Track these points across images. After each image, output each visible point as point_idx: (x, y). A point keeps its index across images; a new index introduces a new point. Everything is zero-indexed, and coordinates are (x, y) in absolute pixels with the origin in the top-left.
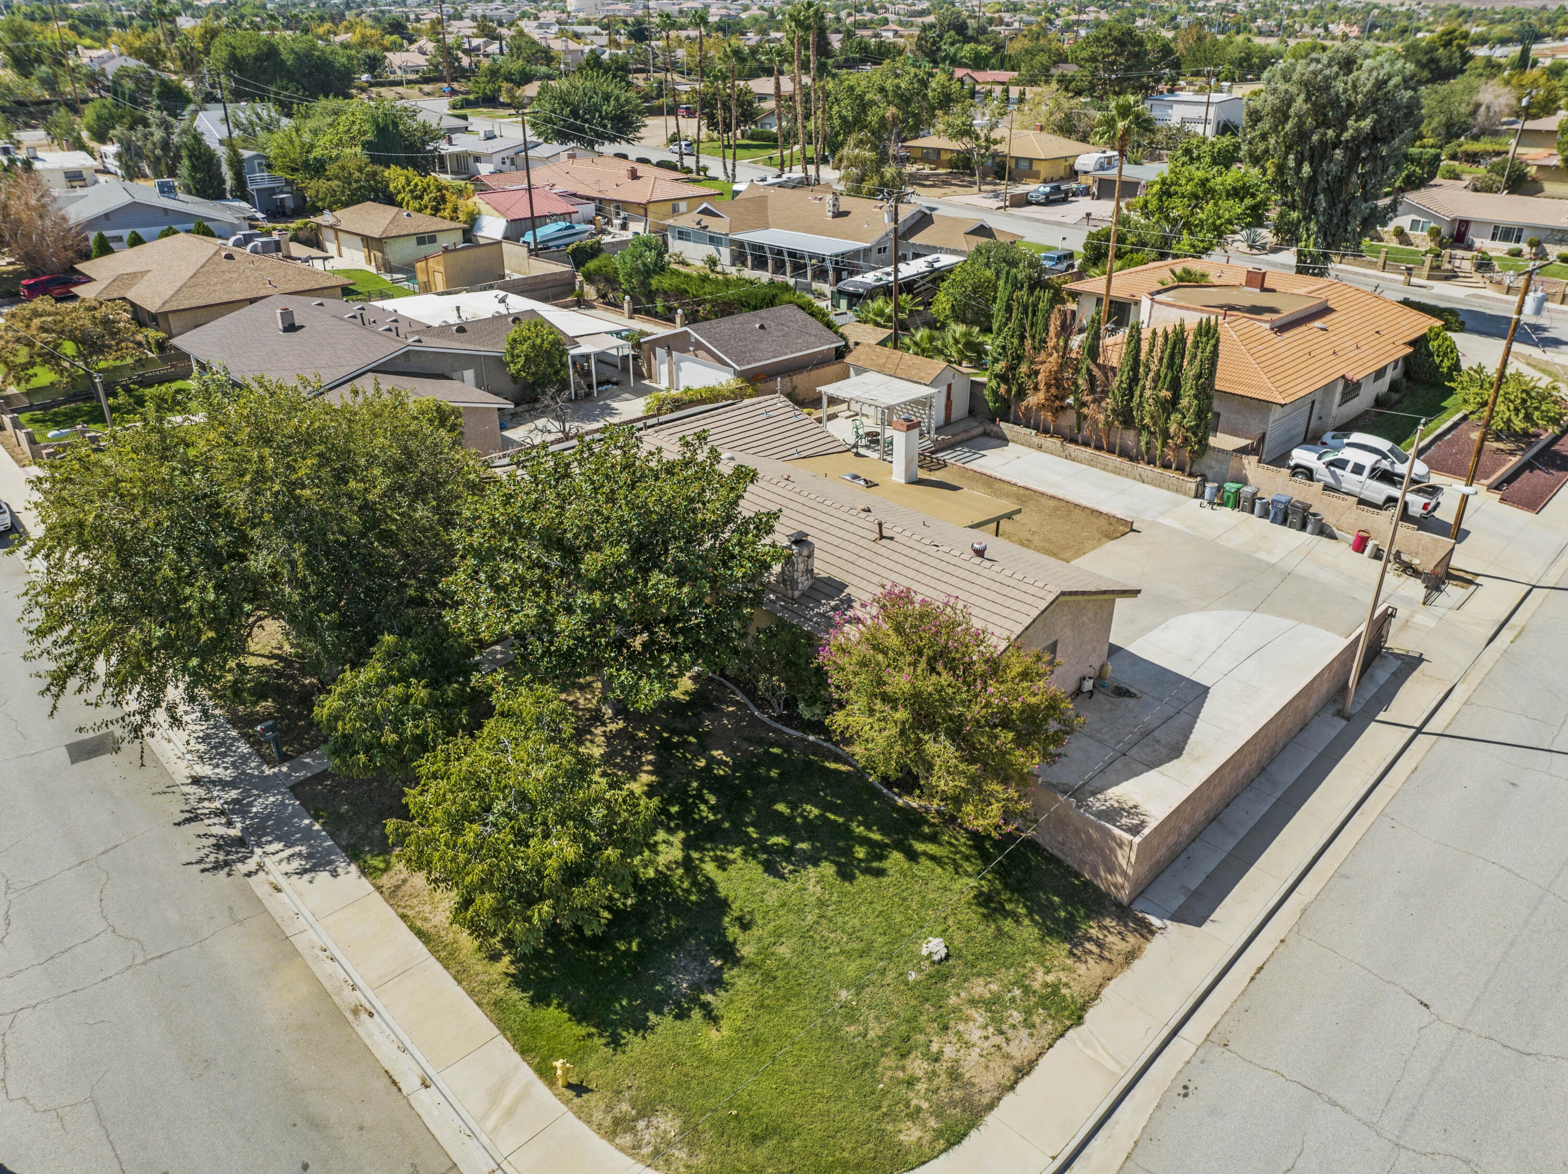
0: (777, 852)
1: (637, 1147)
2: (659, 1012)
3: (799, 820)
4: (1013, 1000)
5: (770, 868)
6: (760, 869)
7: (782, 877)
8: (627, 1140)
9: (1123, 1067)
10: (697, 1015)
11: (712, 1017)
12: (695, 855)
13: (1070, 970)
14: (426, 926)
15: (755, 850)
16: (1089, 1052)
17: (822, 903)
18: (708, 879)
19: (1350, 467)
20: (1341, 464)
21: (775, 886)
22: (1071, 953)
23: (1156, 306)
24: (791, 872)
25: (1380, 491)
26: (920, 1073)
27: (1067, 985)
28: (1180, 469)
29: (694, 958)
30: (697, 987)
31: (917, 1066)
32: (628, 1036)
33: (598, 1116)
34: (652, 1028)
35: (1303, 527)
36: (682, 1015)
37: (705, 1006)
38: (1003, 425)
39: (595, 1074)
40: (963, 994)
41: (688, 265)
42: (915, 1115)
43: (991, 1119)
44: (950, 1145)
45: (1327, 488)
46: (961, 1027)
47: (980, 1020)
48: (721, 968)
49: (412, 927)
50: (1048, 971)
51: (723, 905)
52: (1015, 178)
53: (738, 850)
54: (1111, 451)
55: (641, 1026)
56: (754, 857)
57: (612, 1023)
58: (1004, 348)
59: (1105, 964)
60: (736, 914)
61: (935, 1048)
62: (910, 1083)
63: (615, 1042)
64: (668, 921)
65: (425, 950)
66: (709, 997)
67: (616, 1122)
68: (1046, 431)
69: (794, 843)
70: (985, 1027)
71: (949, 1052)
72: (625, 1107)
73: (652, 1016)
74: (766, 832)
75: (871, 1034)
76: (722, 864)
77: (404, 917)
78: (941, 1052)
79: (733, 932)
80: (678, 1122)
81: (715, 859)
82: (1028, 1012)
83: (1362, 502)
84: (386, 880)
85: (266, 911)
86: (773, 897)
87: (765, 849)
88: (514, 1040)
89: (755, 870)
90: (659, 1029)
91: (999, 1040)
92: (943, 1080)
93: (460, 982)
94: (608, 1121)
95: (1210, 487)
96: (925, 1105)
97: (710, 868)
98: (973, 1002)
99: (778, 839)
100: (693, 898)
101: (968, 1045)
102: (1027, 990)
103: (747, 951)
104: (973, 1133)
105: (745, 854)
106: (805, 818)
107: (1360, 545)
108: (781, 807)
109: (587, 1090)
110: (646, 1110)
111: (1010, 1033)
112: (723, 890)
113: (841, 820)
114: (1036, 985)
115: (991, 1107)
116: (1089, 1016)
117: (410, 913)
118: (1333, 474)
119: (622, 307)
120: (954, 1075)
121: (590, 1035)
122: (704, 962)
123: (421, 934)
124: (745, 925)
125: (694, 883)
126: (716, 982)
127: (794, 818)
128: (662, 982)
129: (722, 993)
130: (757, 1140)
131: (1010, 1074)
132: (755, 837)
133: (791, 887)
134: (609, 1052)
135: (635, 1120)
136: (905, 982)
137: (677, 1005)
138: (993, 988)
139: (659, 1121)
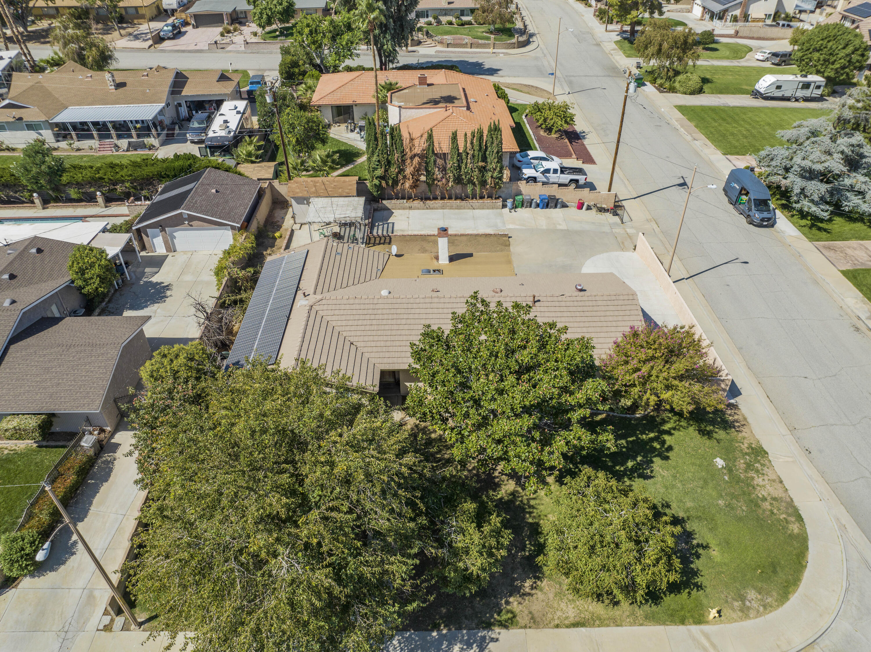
0: (636, 469)
1: (758, 611)
2: (692, 562)
3: (624, 450)
4: (750, 461)
5: (644, 477)
6: (641, 480)
7: (652, 477)
8: (752, 614)
10: (701, 551)
11: (705, 548)
14: (572, 620)
15: (631, 475)
17: (674, 477)
19: (552, 171)
20: (547, 171)
21: (655, 483)
22: (735, 432)
23: (403, 111)
24: (651, 473)
25: (566, 178)
26: (769, 508)
28: (490, 197)
30: (687, 542)
31: (765, 506)
32: (699, 580)
33: (734, 615)
34: (698, 570)
35: (556, 207)
36: (698, 557)
37: (699, 546)
38: (384, 202)
40: (741, 471)
41: (13, 150)
45: (544, 183)
46: (755, 483)
47: (755, 475)
48: (683, 528)
49: (568, 627)
52: (131, 23)
53: (626, 479)
54: (450, 198)
55: (696, 573)
56: (634, 477)
57: (687, 582)
58: (379, 161)
61: (760, 496)
62: (772, 513)
63: (699, 587)
65: (588, 629)
66: (696, 542)
67: (742, 610)
68: (409, 198)
69: (635, 460)
70: (758, 477)
71: (764, 494)
72: (735, 603)
73: (692, 566)
74: (623, 464)
75: (744, 508)
77: (557, 626)
78: (763, 496)
80: (754, 592)
82: (757, 461)
83: (560, 185)
84: (521, 620)
86: (660, 488)
87: (632, 471)
88: (673, 622)
89: (640, 482)
90: (700, 568)
91: (766, 478)
92: (775, 503)
93: (621, 625)
94: (740, 614)
95: (509, 202)
98: (746, 471)
99: (630, 464)
101: (764, 487)
102: (748, 454)
103: (681, 514)
105: (630, 479)
107: (580, 206)
109: (719, 612)
110: (742, 598)
111: (765, 473)
113: (634, 438)
115: (791, 499)
116: (765, 449)
117: (557, 622)
118: (546, 177)
119: (33, 202)
120: (774, 499)
121: (689, 593)
123: (576, 625)
124: (667, 506)
126: (690, 535)
129: (696, 536)
131: (780, 485)
132: (622, 469)
133: (659, 479)
134: (701, 592)
135: (744, 604)
136: (727, 482)
137: (691, 554)
138: (742, 461)
139: (749, 597)
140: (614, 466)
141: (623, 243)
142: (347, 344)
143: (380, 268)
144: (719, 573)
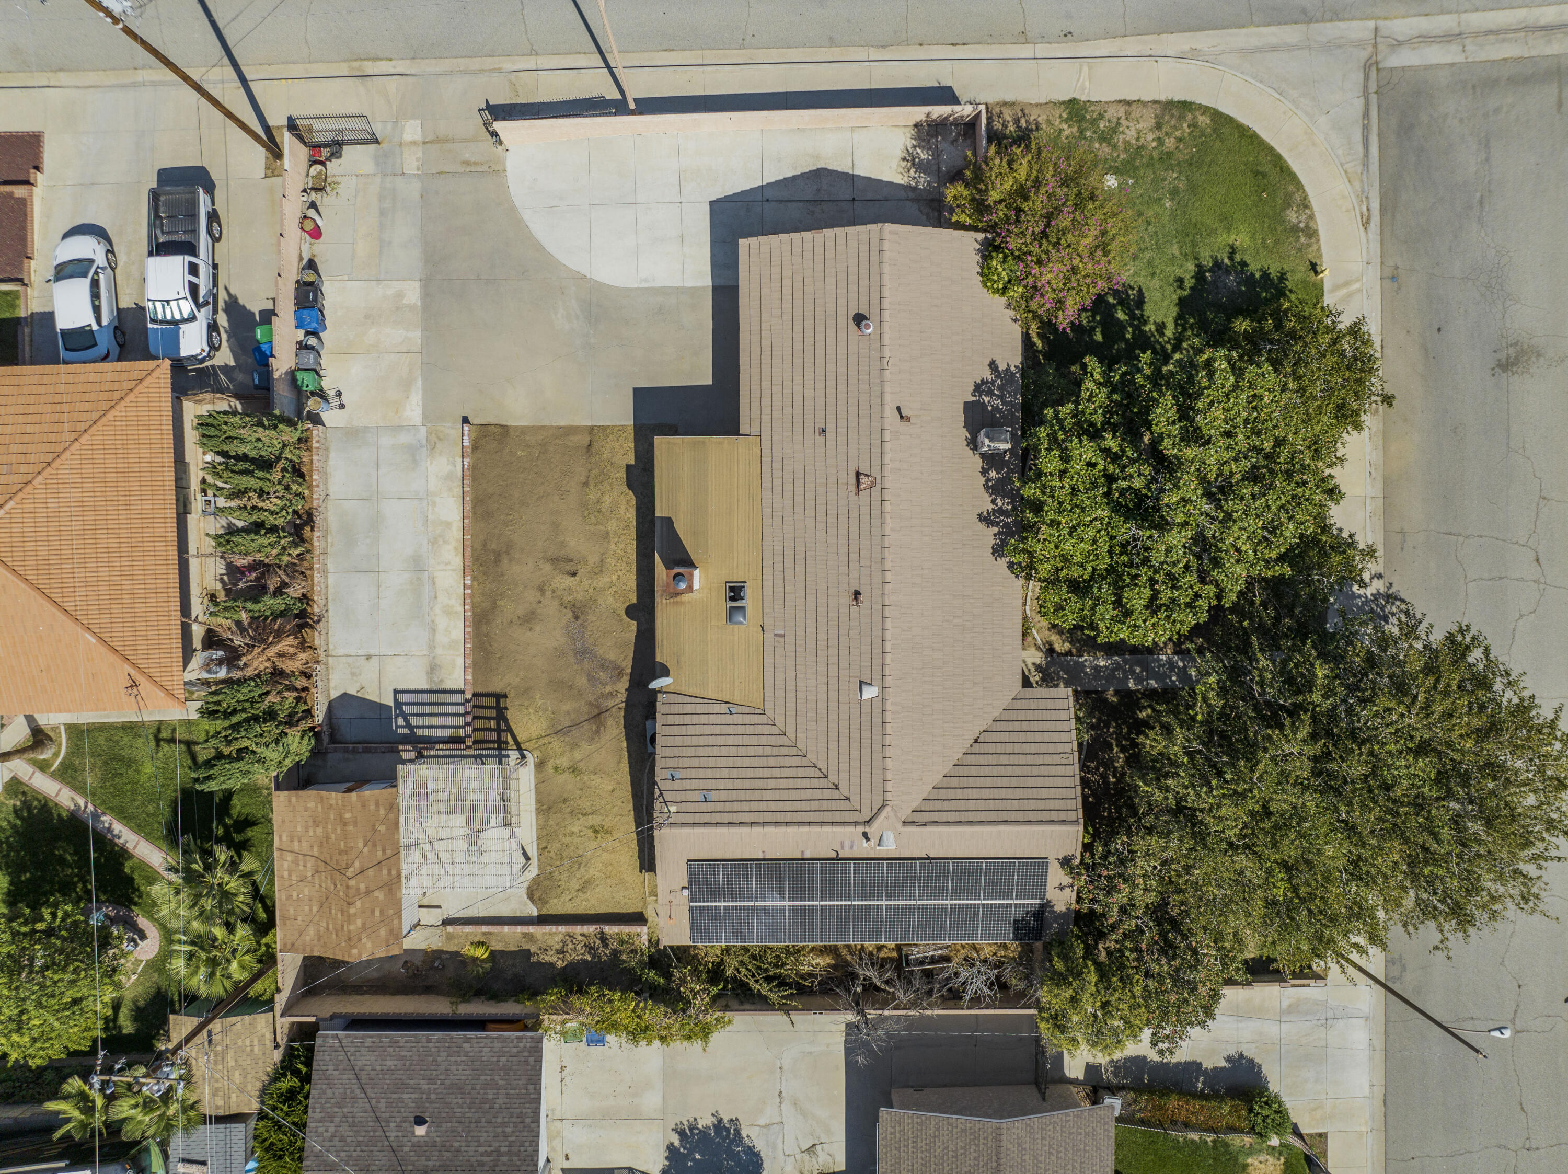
0: (1128, 308)
1: (1309, 217)
2: (1252, 275)
3: (1098, 318)
4: (1094, 132)
5: (1140, 301)
6: (1146, 307)
7: (1140, 290)
8: (1312, 225)
9: (1081, 66)
10: (1238, 258)
11: (1233, 251)
12: (1169, 347)
13: (1049, 122)
15: (1139, 319)
16: (1087, 84)
17: (1135, 258)
18: (1176, 324)
21: (1148, 288)
22: (1037, 129)
24: (1133, 289)
26: (1172, 140)
27: (1061, 116)
29: (1217, 287)
30: (1227, 271)
31: (1170, 143)
32: (1274, 275)
33: (1315, 247)
34: (1261, 270)
36: (1244, 264)
37: (1231, 258)
39: (1303, 268)
40: (1115, 155)
42: (1193, 125)
43: (1163, 98)
44: (1191, 103)
46: (1134, 142)
47: (1121, 137)
48: (1209, 271)
50: (1061, 131)
51: (1182, 302)
53: (1147, 329)
55: (1266, 275)
56: (1142, 315)
57: (1276, 288)
59: (1026, 112)
60: (1179, 292)
61: (1154, 144)
62: (1180, 140)
63: (1282, 277)
64: (1213, 319)
66: (1226, 261)
67: (1309, 237)
69: (1114, 306)
70: (1123, 133)
71: (1150, 137)
72: (1303, 239)
73: (1258, 275)
74: (1121, 326)
75: (1175, 175)
76: (1161, 328)
78: (1154, 140)
79: (1189, 283)
80: (1288, 212)
81: (1162, 334)
82: (1094, 122)
85: (1385, 531)
86: (1156, 283)
87: (1132, 316)
89: (1148, 309)
90: (1259, 267)
91: (1123, 121)
92: (1165, 128)
94: (1313, 240)
96: (1185, 125)
97: (1169, 332)
98: (1114, 147)
99: (1121, 315)
100: (1192, 321)
101: (1139, 132)
102: (1081, 132)
103: (1191, 267)
104: (1176, 99)
105: (1146, 323)
106: (1093, 317)
108: (1099, 337)
109: (1311, 263)
110: (1295, 229)
111: (1115, 120)
112: (1174, 311)
114: (1075, 129)
115: (1155, 102)
116: (1067, 98)
120: (1159, 126)
122: (1214, 282)
124: (1180, 281)
125: (1185, 329)
126: (1217, 265)
127: (1099, 323)
128: (1240, 290)
129: (1219, 258)
130: (1264, 175)
131: (1134, 107)
132: (1130, 330)
133: (1141, 281)
134: (1289, 275)
135: (1302, 230)
136: (1136, 182)
137: (1242, 272)
138: (1097, 145)
139: (1294, 221)
140: (1127, 341)
141: (466, 163)
142: (977, 748)
143: (724, 708)
144: (1265, 247)
